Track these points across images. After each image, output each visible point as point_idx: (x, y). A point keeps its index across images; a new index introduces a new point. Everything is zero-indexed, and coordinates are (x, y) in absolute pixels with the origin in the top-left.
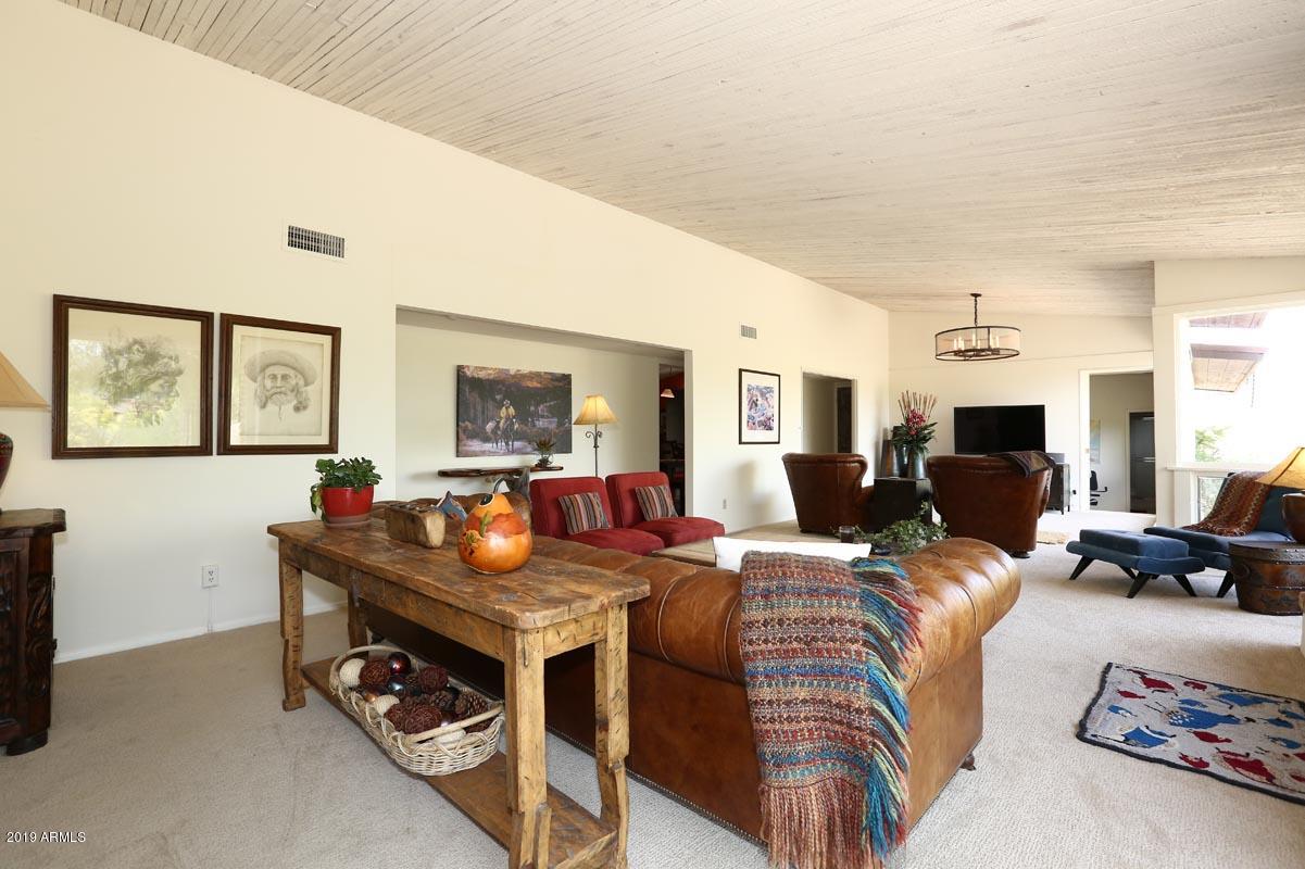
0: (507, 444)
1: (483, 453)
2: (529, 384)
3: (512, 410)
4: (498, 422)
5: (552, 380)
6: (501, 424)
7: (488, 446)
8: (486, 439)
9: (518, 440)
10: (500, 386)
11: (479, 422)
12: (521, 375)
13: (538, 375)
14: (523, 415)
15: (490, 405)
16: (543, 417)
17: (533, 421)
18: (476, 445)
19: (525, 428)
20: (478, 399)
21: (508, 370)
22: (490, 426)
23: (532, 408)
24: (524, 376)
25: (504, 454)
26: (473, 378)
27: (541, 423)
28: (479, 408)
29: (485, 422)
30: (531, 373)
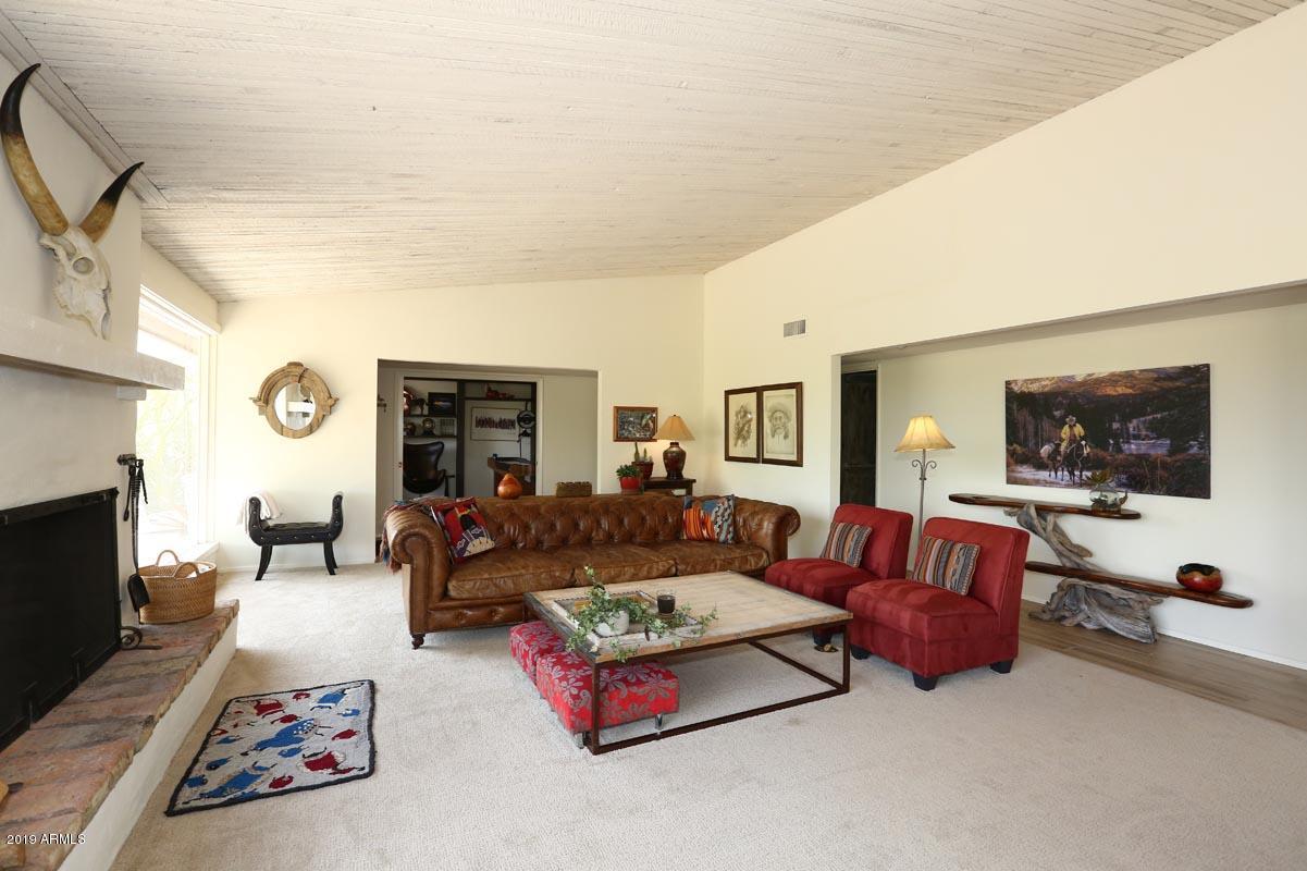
0: (1071, 473)
1: (1037, 482)
2: (1110, 391)
3: (1079, 430)
4: (1058, 445)
5: (1157, 380)
6: (1062, 448)
7: (1043, 475)
8: (1041, 466)
9: (1088, 469)
10: (1060, 399)
11: (1031, 444)
12: (1097, 380)
13: (1129, 375)
14: (1097, 435)
15: (1046, 424)
16: (1137, 437)
17: (1117, 444)
18: (1026, 472)
19: (1101, 453)
20: (1030, 418)
21: (1073, 377)
22: (1045, 450)
23: (1116, 426)
24: (1100, 382)
25: (1067, 486)
26: (1023, 393)
27: (1133, 447)
28: (1031, 428)
29: (1039, 445)
30: (1113, 375)
